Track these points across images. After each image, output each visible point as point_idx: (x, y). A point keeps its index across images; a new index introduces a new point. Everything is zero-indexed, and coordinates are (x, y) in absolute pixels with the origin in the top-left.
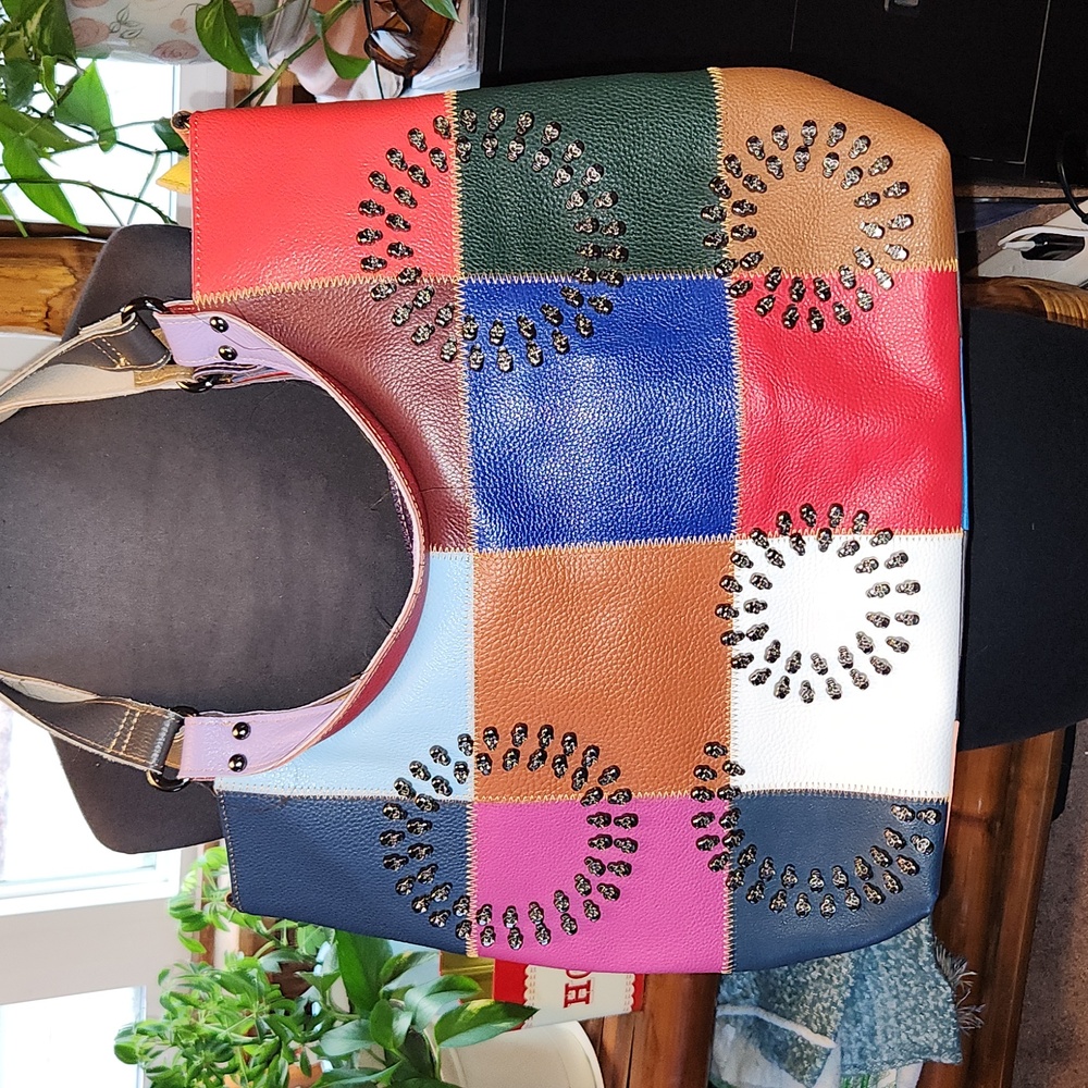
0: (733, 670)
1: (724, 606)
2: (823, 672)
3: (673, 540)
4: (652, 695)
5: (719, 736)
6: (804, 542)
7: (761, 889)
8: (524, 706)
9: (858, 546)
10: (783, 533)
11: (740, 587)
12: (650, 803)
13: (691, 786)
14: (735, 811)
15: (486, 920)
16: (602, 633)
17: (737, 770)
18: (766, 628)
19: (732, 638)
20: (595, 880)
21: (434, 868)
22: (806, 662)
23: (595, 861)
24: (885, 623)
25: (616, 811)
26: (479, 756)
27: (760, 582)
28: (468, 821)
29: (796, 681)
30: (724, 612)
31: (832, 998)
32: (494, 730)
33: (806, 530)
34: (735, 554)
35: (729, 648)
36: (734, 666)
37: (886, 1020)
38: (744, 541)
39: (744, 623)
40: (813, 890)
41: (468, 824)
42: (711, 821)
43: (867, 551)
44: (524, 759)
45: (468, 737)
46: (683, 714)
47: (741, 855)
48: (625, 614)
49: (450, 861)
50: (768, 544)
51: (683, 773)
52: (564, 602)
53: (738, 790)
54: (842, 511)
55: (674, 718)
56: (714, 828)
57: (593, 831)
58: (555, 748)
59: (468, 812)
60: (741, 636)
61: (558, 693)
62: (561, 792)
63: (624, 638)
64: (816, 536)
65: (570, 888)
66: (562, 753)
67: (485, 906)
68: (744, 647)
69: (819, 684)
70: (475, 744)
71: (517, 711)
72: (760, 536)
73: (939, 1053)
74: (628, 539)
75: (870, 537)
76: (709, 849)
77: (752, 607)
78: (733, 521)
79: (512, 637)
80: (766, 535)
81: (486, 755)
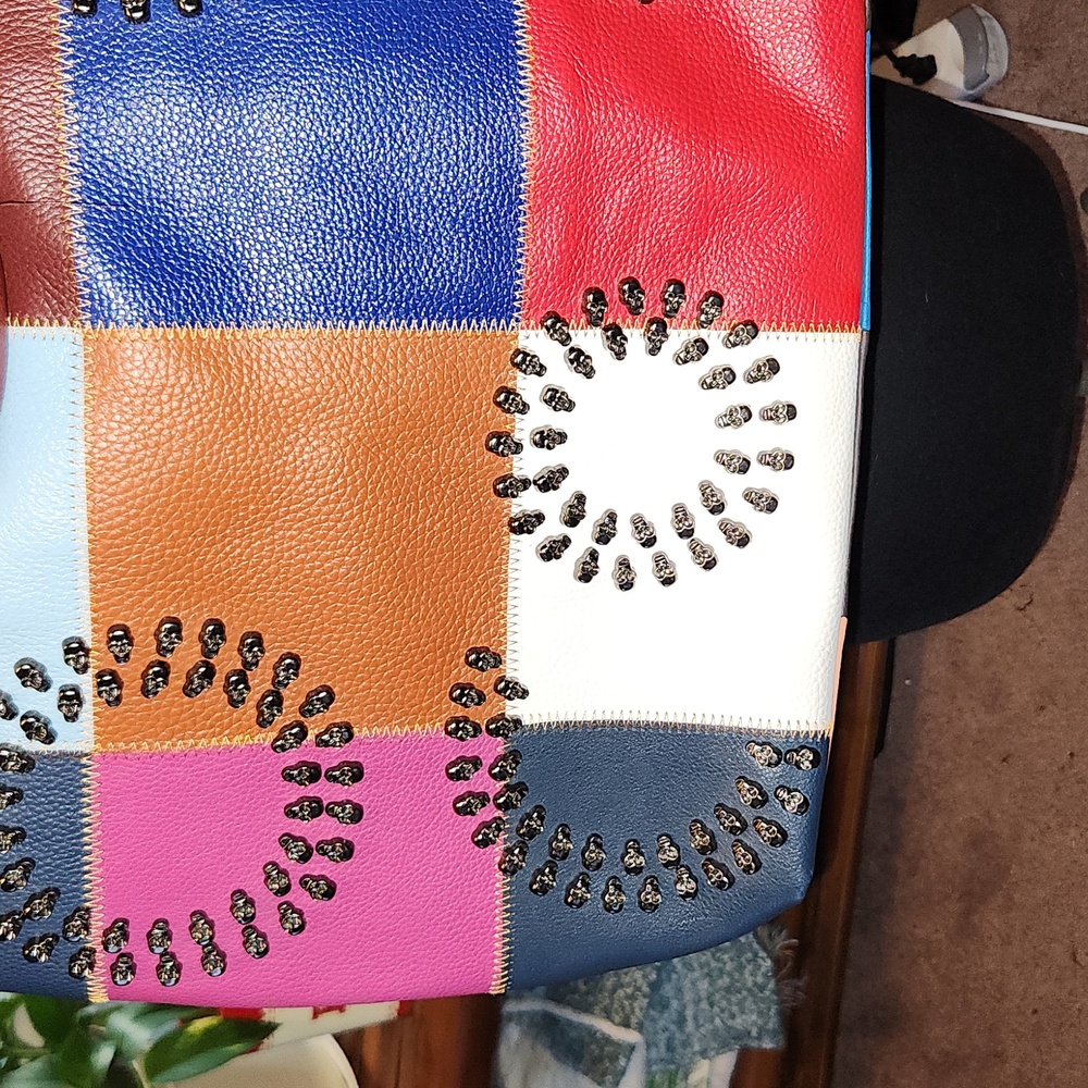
0: (513, 536)
1: (498, 436)
2: (649, 542)
3: (420, 325)
4: (384, 573)
5: (489, 638)
6: (625, 339)
7: (553, 872)
8: (175, 587)
9: (707, 348)
10: (593, 322)
11: (525, 405)
12: (381, 742)
13: (445, 717)
14: (514, 756)
15: (118, 944)
16: (305, 470)
17: (515, 691)
18: (564, 472)
19: (510, 487)
20: (297, 871)
21: (28, 866)
22: (624, 527)
23: (296, 839)
24: (744, 467)
25: (329, 758)
26: (99, 675)
27: (557, 400)
28: (85, 785)
29: (608, 556)
30: (499, 444)
31: (635, 981)
32: (125, 629)
33: (628, 321)
34: (518, 352)
35: (506, 501)
36: (513, 530)
37: (697, 1002)
38: (532, 333)
39: (531, 463)
40: (629, 871)
41: (85, 790)
42: (477, 770)
43: (718, 356)
44: (177, 680)
45: (81, 643)
46: (434, 602)
47: (522, 822)
48: (343, 440)
49: (56, 852)
50: (569, 337)
51: (432, 695)
52: (241, 418)
53: (517, 722)
54: (683, 291)
55: (418, 609)
56: (481, 782)
57: (294, 792)
58: (227, 660)
59: (84, 771)
60: (525, 484)
61: (229, 565)
62: (240, 731)
63: (339, 481)
64: (643, 330)
65: (256, 888)
66: (239, 666)
67: (116, 922)
68: (529, 501)
69: (642, 560)
70: (93, 653)
71: (163, 596)
72: (556, 325)
73: (759, 1038)
74: (347, 318)
75: (724, 333)
76: (473, 814)
77: (543, 439)
78: (514, 300)
79: (153, 474)
80: (567, 325)
81: (112, 673)
